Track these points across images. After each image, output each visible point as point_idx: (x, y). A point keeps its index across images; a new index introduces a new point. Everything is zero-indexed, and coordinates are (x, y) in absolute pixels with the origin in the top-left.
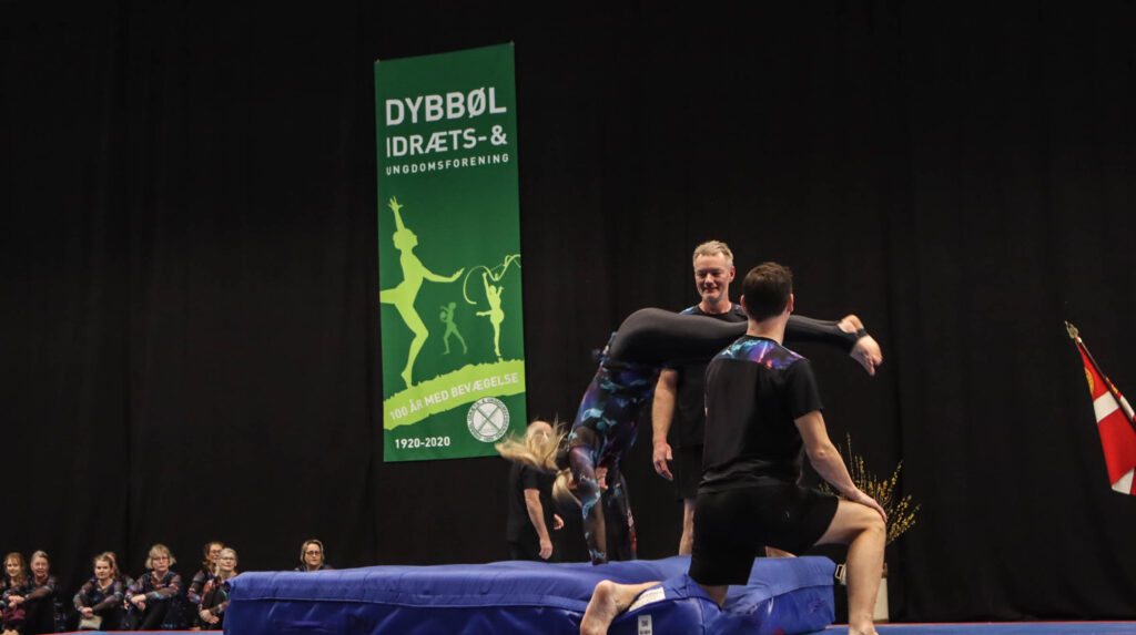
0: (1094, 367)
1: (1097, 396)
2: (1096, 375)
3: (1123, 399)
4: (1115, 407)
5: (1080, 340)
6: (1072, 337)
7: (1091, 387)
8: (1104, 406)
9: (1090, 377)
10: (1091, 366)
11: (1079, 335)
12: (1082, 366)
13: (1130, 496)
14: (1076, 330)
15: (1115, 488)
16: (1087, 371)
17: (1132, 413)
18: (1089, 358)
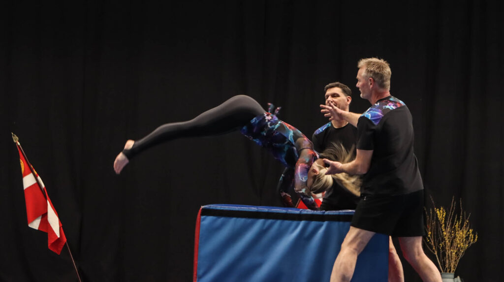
0: (25, 158)
1: (25, 175)
2: (25, 163)
3: (39, 178)
4: (34, 182)
5: (19, 144)
6: (15, 141)
7: (23, 169)
8: (29, 181)
9: (23, 165)
10: (23, 159)
11: (19, 141)
12: (19, 158)
13: (38, 230)
14: (17, 138)
15: (30, 226)
16: (21, 161)
17: (43, 186)
18: (23, 154)
